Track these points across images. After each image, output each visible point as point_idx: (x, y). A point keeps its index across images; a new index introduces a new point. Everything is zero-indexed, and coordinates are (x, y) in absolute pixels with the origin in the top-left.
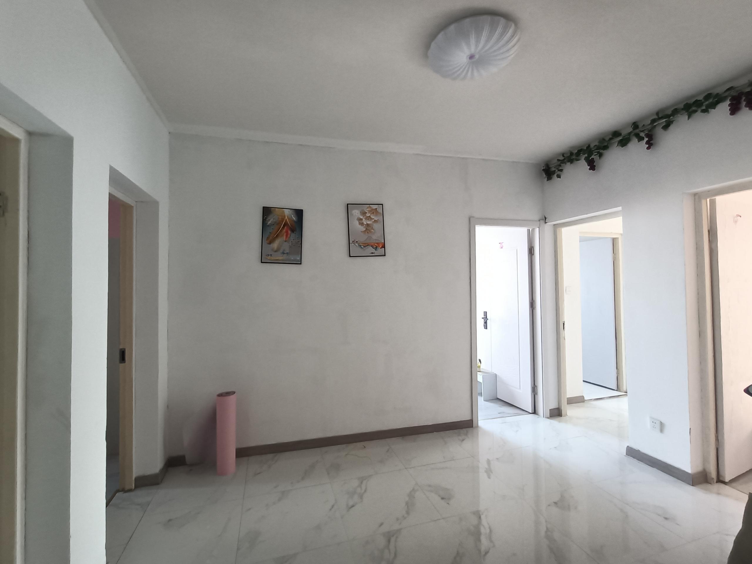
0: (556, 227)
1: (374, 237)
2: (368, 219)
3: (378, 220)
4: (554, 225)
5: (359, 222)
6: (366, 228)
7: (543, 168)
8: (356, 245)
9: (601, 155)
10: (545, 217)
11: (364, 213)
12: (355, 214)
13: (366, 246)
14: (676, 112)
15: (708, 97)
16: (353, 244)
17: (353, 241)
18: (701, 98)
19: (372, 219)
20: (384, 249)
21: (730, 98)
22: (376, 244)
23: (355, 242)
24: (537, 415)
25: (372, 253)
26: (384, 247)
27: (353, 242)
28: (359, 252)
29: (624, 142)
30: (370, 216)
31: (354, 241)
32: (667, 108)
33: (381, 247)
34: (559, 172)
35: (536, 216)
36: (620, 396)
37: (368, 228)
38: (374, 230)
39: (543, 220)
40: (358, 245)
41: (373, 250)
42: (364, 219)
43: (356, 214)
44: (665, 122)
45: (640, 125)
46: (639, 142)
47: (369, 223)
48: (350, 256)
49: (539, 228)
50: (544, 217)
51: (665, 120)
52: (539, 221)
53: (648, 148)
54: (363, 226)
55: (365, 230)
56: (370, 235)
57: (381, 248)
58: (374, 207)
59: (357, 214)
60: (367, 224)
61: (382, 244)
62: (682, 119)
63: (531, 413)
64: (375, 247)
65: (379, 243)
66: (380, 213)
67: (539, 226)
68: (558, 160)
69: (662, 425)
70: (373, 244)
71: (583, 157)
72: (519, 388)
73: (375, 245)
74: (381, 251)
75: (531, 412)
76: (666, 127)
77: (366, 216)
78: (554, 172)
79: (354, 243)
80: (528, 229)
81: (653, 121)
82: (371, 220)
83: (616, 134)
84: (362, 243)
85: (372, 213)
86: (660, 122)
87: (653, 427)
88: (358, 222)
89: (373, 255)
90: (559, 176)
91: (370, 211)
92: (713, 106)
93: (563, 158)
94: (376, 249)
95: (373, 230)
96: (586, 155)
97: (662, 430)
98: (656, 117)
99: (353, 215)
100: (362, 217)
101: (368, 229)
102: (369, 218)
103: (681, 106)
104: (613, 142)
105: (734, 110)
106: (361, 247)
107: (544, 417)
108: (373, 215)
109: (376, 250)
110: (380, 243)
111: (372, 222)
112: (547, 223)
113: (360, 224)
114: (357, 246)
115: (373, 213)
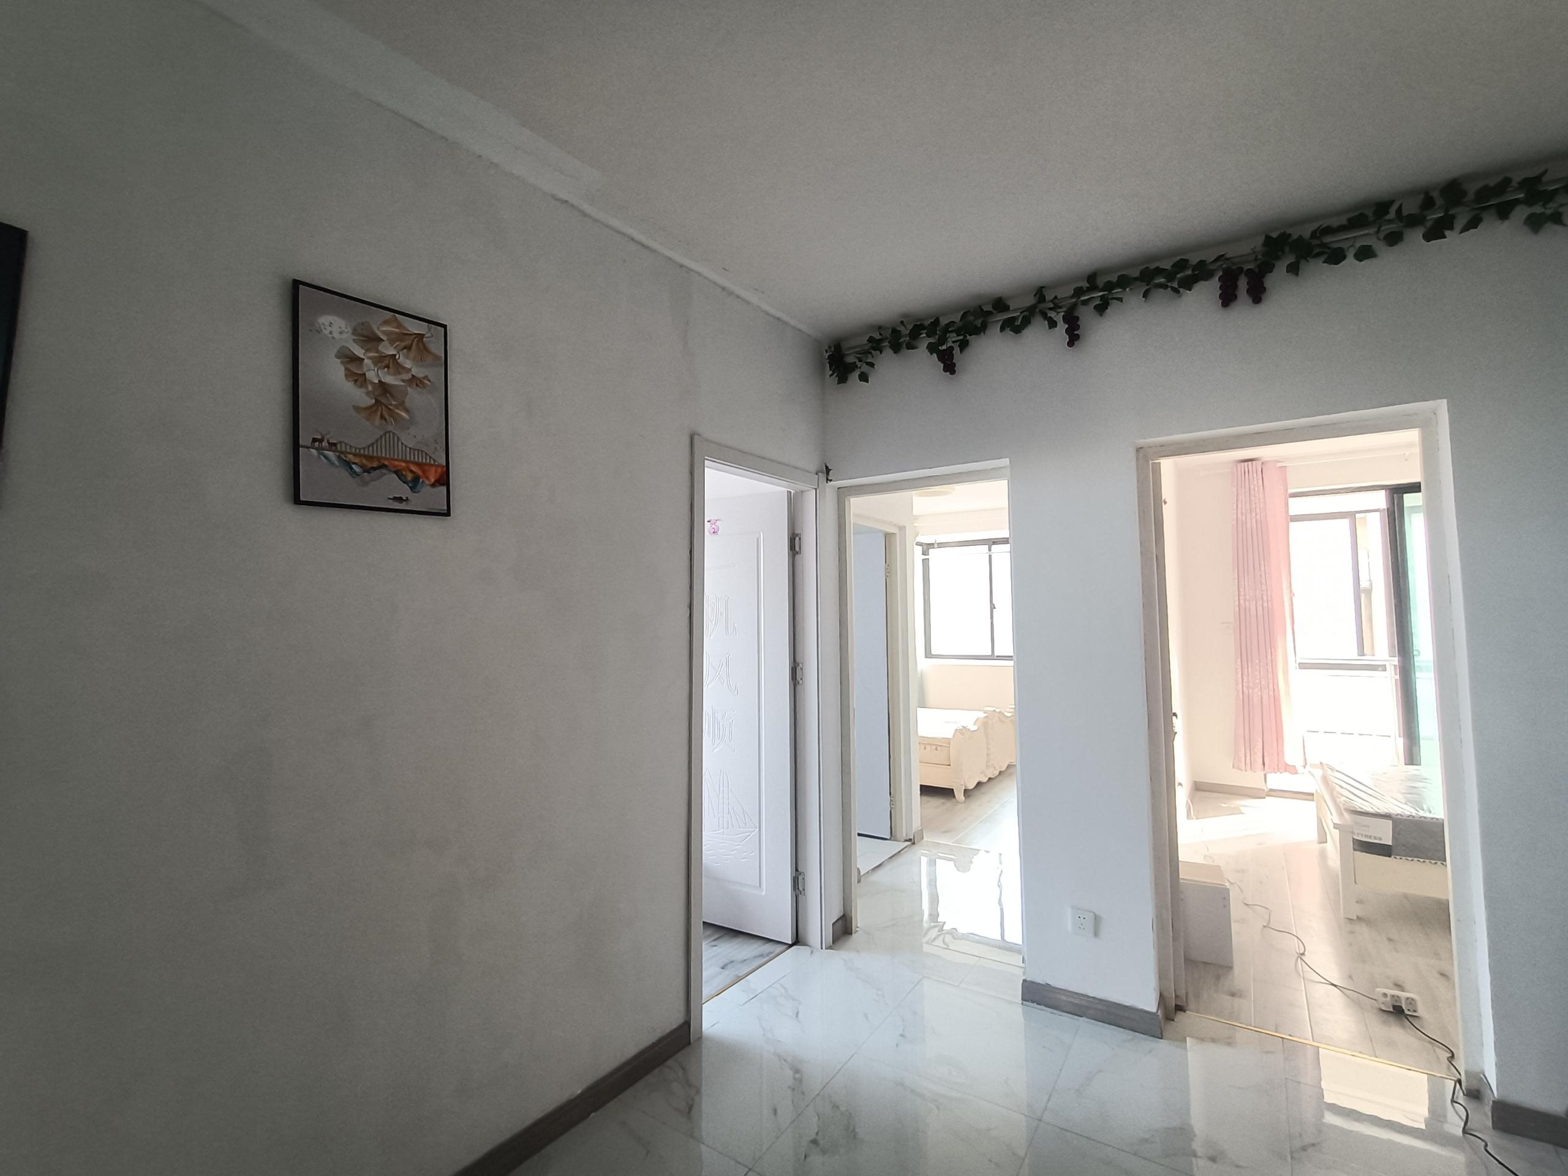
0: (843, 494)
1: (409, 439)
2: (388, 367)
3: (426, 377)
4: (838, 488)
5: (346, 369)
6: (376, 400)
7: (828, 354)
8: (326, 457)
9: (964, 345)
10: (827, 467)
11: (370, 340)
12: (331, 333)
13: (374, 469)
14: (1124, 282)
15: (1182, 264)
16: (314, 451)
17: (314, 440)
18: (1167, 265)
19: (399, 368)
20: (444, 488)
21: (1221, 274)
22: (413, 468)
23: (325, 444)
24: (805, 944)
25: (399, 500)
26: (444, 480)
27: (317, 444)
28: (345, 487)
29: (1015, 326)
30: (395, 355)
31: (321, 441)
32: (1108, 270)
33: (433, 480)
34: (865, 368)
35: (812, 463)
36: (902, 852)
37: (383, 400)
38: (407, 411)
39: (822, 472)
40: (339, 457)
41: (404, 491)
42: (366, 361)
43: (336, 335)
44: (1099, 299)
45: (1049, 296)
46: (1050, 328)
47: (389, 379)
48: (297, 500)
49: (816, 489)
50: (824, 468)
51: (1101, 294)
52: (816, 474)
53: (1071, 344)
54: (361, 386)
55: (372, 406)
56: (390, 428)
57: (433, 485)
58: (415, 327)
59: (341, 333)
60: (380, 381)
61: (439, 470)
62: (1133, 300)
63: (791, 946)
64: (410, 477)
65: (426, 464)
66: (437, 357)
67: (816, 487)
68: (871, 340)
69: (1097, 920)
70: (404, 464)
71: (924, 342)
72: (758, 885)
73: (412, 471)
74: (433, 496)
75: (790, 943)
76: (1101, 308)
77: (377, 351)
78: (852, 367)
79: (316, 449)
80: (789, 490)
81: (1079, 292)
82: (399, 374)
83: (1000, 304)
84: (355, 455)
85: (405, 348)
86: (1092, 296)
87: (1080, 928)
88: (343, 368)
89: (398, 508)
90: (864, 378)
91: (394, 339)
92: (1188, 284)
93: (880, 337)
94: (414, 484)
95: (404, 414)
96: (932, 340)
97: (1096, 934)
98: (1085, 285)
99: (319, 332)
100: (359, 352)
101: (380, 402)
102: (390, 363)
103: (1135, 273)
104: (993, 322)
105: (1227, 298)
106: (351, 468)
107: (822, 948)
108: (407, 357)
109: (413, 488)
110: (432, 465)
111: (403, 381)
112: (831, 480)
113: (349, 374)
114: (333, 464)
115: (408, 348)
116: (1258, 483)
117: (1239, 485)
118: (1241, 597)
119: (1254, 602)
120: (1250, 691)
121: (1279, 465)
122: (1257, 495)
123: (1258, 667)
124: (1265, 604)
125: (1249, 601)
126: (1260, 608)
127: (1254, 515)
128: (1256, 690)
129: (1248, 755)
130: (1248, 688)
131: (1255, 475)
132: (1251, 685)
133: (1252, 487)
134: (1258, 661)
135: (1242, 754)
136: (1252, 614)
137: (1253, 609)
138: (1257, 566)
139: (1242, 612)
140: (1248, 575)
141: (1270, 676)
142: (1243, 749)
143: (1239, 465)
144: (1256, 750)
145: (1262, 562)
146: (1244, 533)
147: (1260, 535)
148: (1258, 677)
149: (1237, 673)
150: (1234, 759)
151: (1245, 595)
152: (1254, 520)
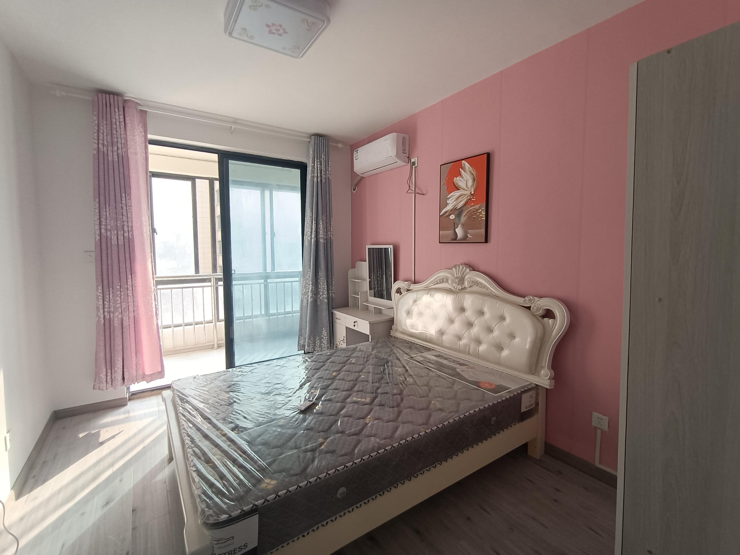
116: (119, 118)
117: (101, 115)
118: (103, 227)
119: (116, 232)
120: (112, 315)
121: (140, 108)
122: (118, 130)
123: (119, 293)
124: (126, 235)
125: (110, 231)
126: (121, 238)
127: (115, 148)
128: (117, 314)
129: (109, 374)
130: (109, 312)
131: (116, 110)
132: (112, 309)
133: (114, 120)
134: (118, 287)
135: (103, 376)
136: (113, 243)
137: (114, 238)
138: (118, 198)
139: (104, 241)
140: (109, 206)
141: (130, 299)
142: (105, 370)
143: (100, 95)
144: (116, 369)
145: (124, 195)
146: (106, 166)
147: (121, 171)
148: (119, 302)
149: (98, 300)
150: (95, 381)
151: (106, 225)
152: (115, 154)
